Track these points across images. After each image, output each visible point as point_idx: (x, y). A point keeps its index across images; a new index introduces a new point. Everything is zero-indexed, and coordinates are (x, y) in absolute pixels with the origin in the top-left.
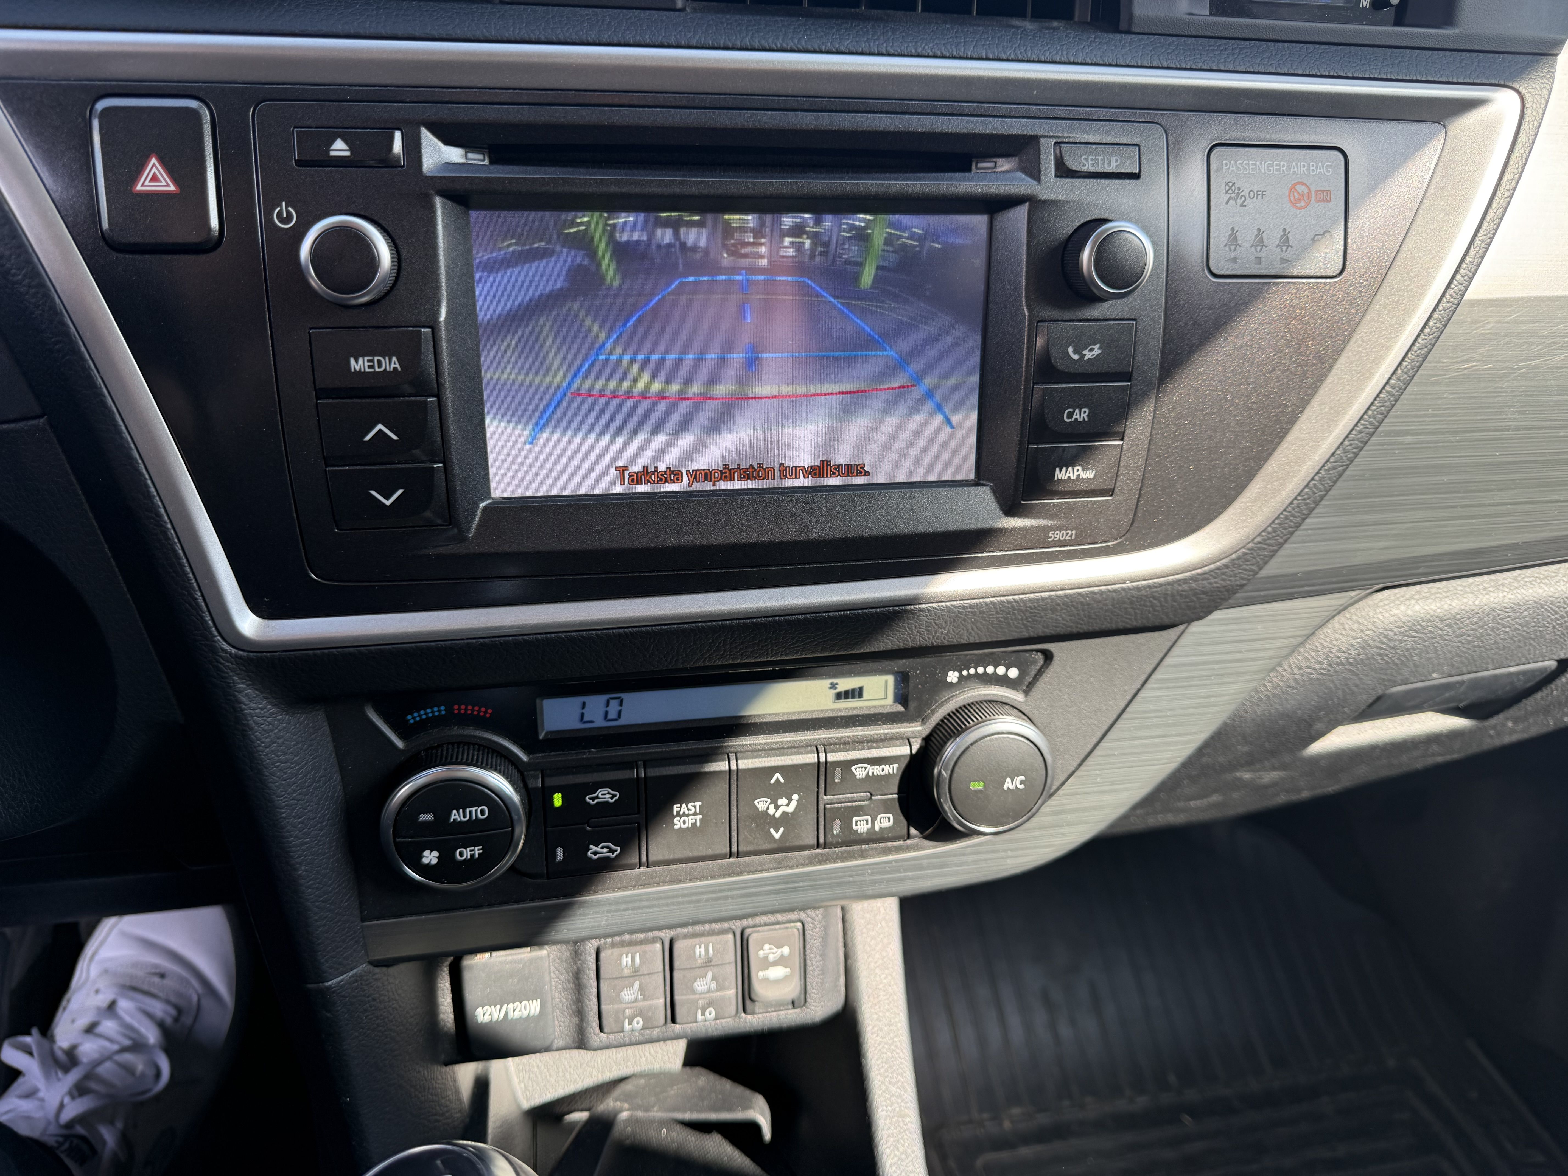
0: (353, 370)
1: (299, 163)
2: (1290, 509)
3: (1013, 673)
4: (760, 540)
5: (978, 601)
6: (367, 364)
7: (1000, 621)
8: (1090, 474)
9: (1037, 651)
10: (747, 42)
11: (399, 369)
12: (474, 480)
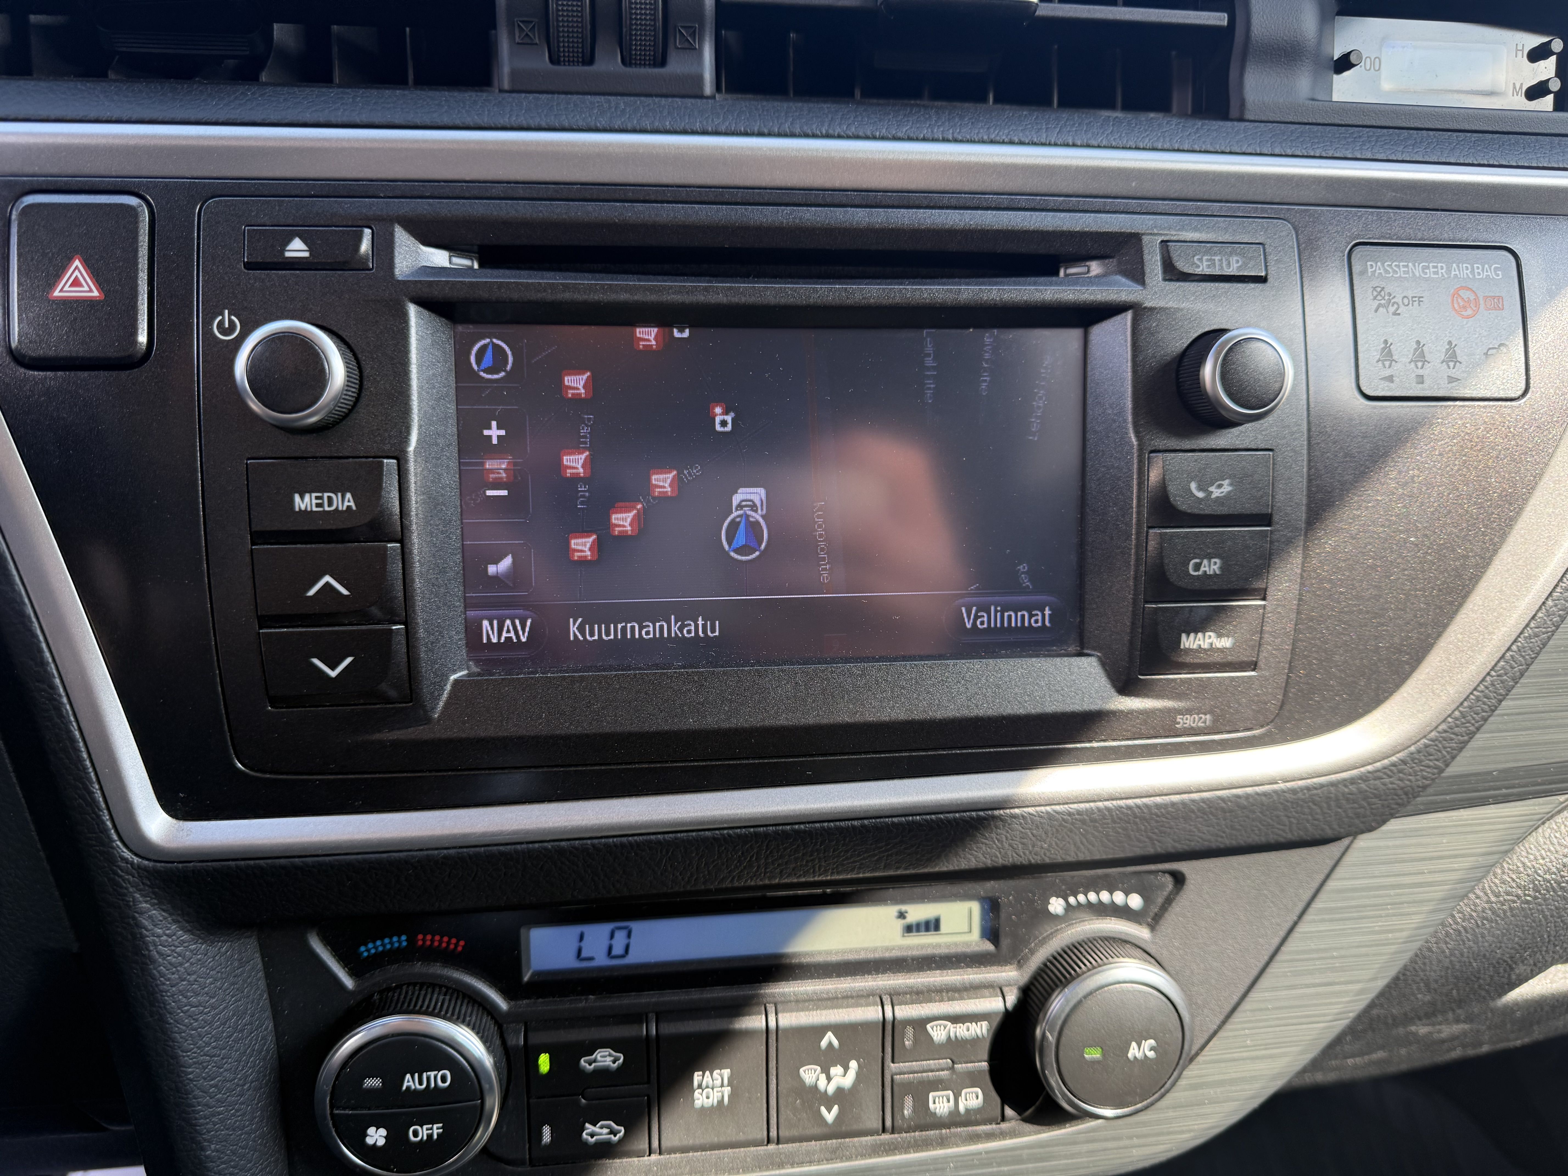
0: (297, 509)
1: (249, 266)
2: (1482, 687)
3: (1135, 901)
4: (803, 721)
5: (1087, 805)
6: (314, 501)
7: (1118, 833)
8: (1225, 643)
9: (1164, 872)
10: (786, 128)
11: (354, 508)
12: (444, 646)
